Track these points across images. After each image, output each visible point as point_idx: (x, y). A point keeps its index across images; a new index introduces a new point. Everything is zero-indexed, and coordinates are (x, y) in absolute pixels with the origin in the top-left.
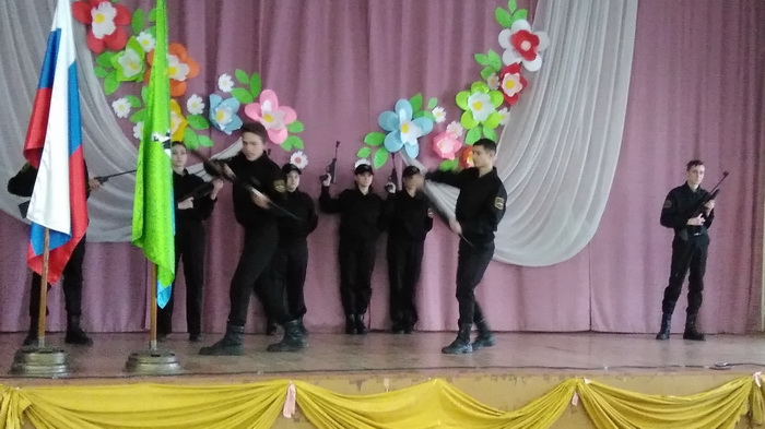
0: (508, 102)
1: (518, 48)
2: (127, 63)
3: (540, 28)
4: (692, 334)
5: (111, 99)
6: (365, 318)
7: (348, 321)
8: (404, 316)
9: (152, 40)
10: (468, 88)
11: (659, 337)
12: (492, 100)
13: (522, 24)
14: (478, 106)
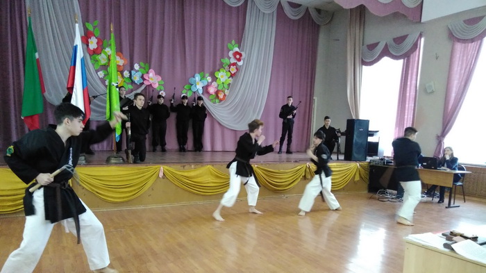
0: (232, 76)
1: (235, 57)
2: (102, 59)
3: (243, 51)
4: (289, 152)
5: (97, 71)
6: (186, 147)
7: (180, 147)
8: (199, 146)
9: (110, 51)
10: (219, 70)
11: (278, 153)
12: (227, 75)
13: (236, 49)
14: (222, 76)
